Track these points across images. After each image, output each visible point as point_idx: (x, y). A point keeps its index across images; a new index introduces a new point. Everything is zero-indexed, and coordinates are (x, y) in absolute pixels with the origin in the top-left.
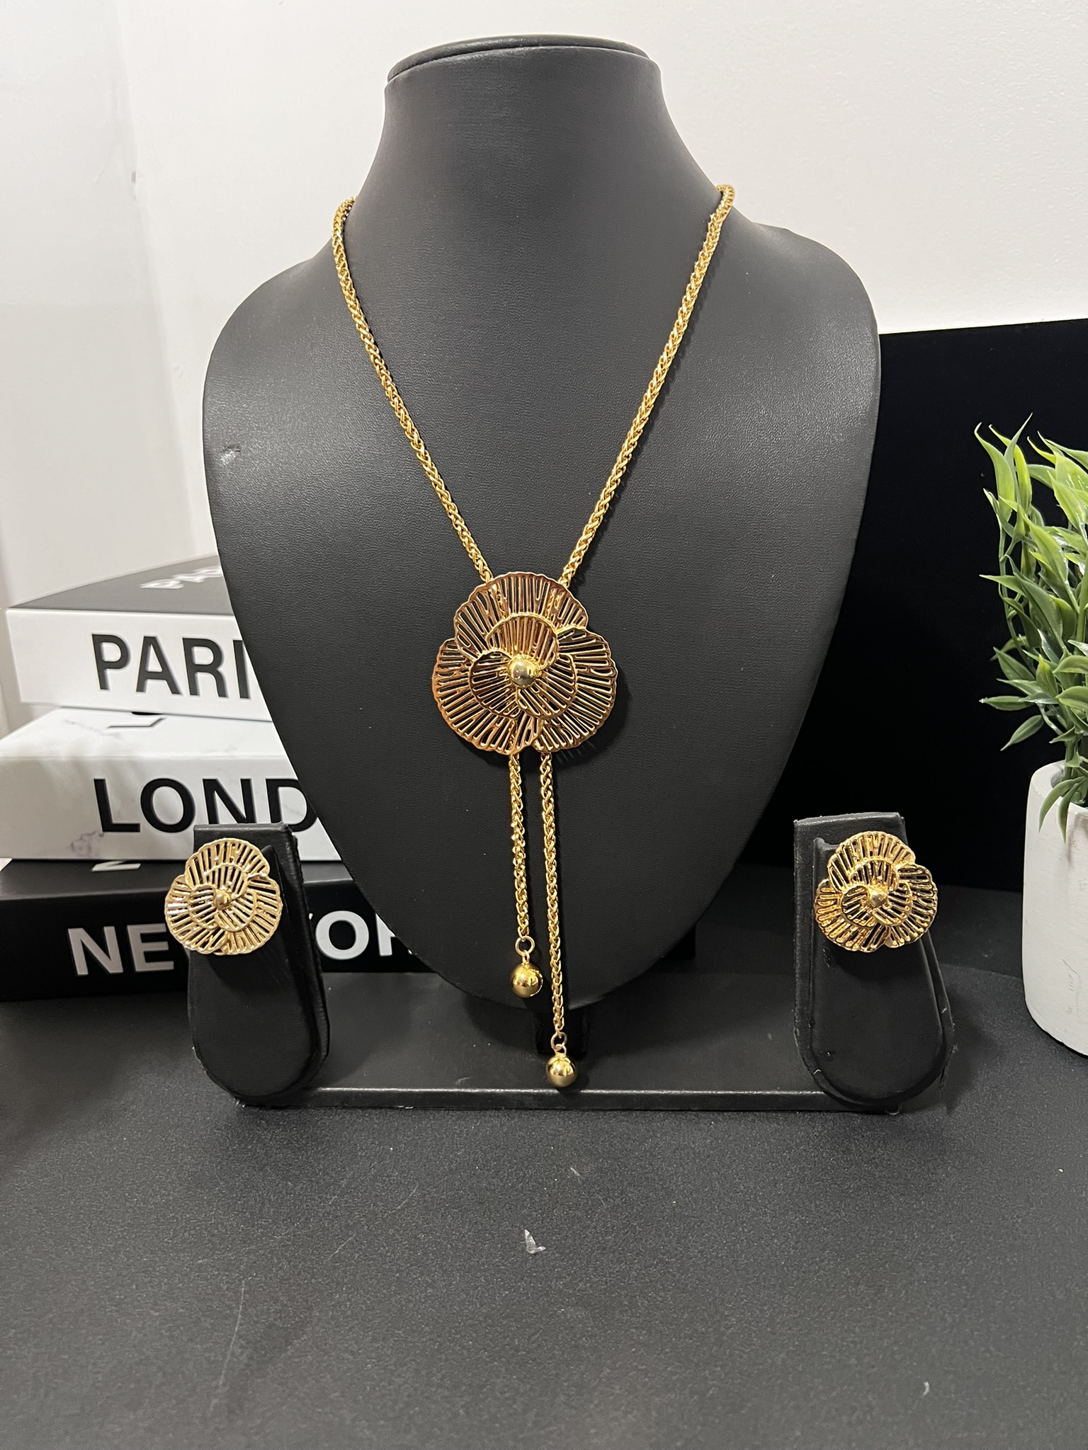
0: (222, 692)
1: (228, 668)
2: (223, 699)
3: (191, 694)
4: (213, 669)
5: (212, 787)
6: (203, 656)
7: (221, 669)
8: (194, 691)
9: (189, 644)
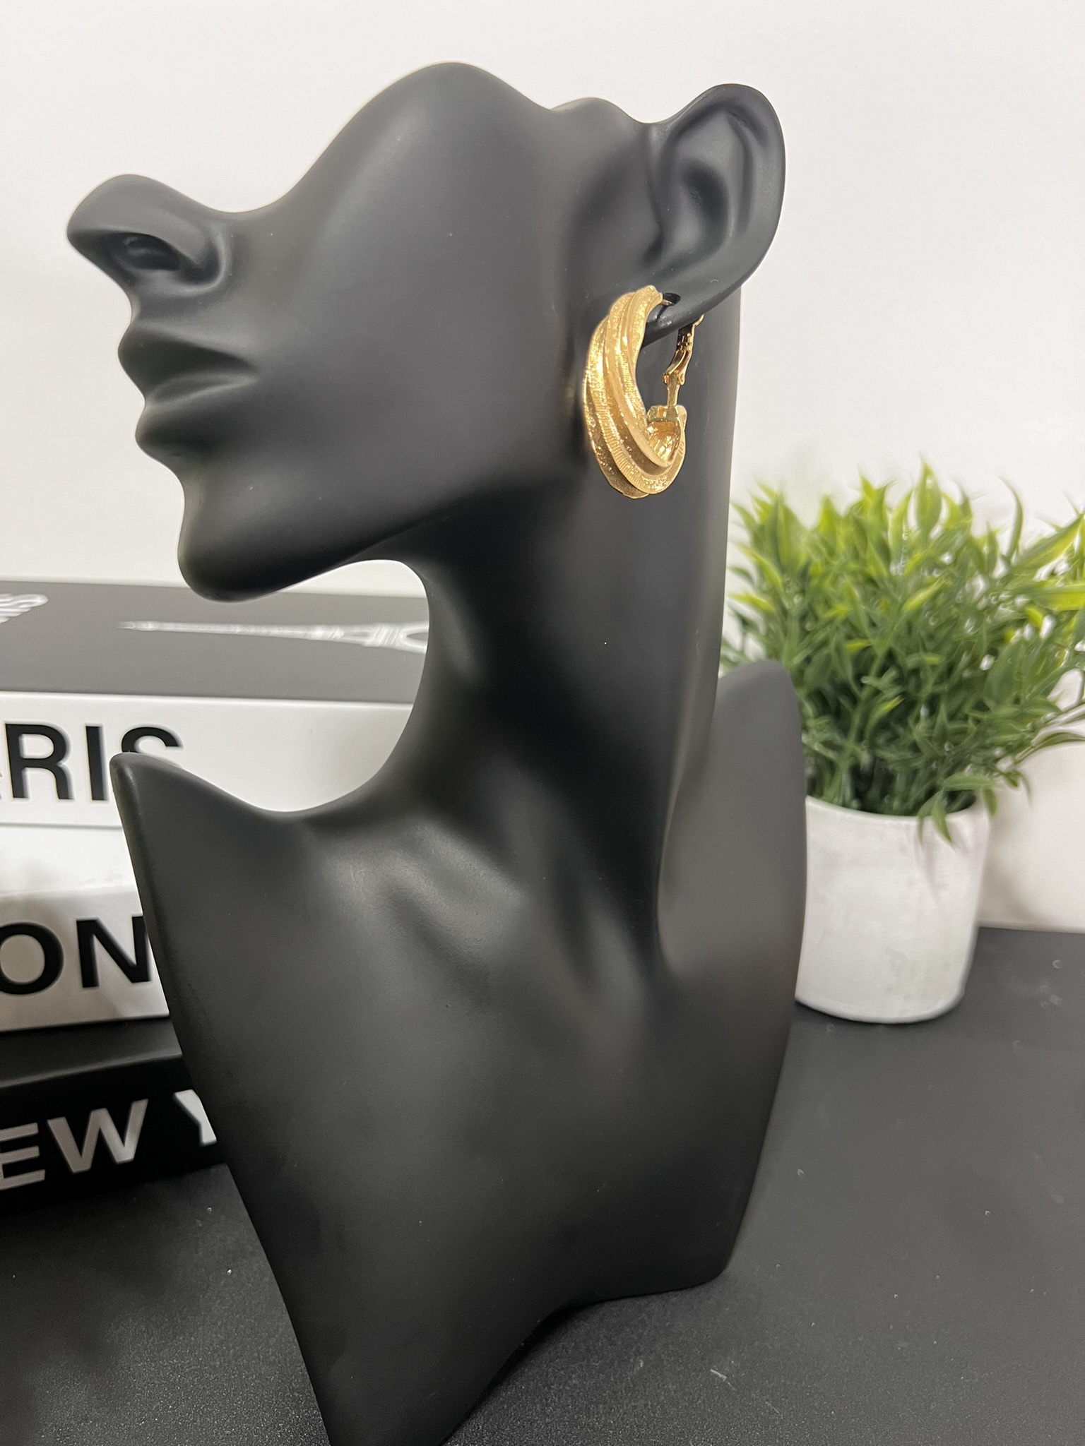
0: (63, 790)
1: (76, 763)
2: (64, 803)
3: (15, 796)
4: (52, 763)
5: (90, 930)
6: (37, 747)
7: (65, 764)
8: (19, 790)
9: (15, 732)
